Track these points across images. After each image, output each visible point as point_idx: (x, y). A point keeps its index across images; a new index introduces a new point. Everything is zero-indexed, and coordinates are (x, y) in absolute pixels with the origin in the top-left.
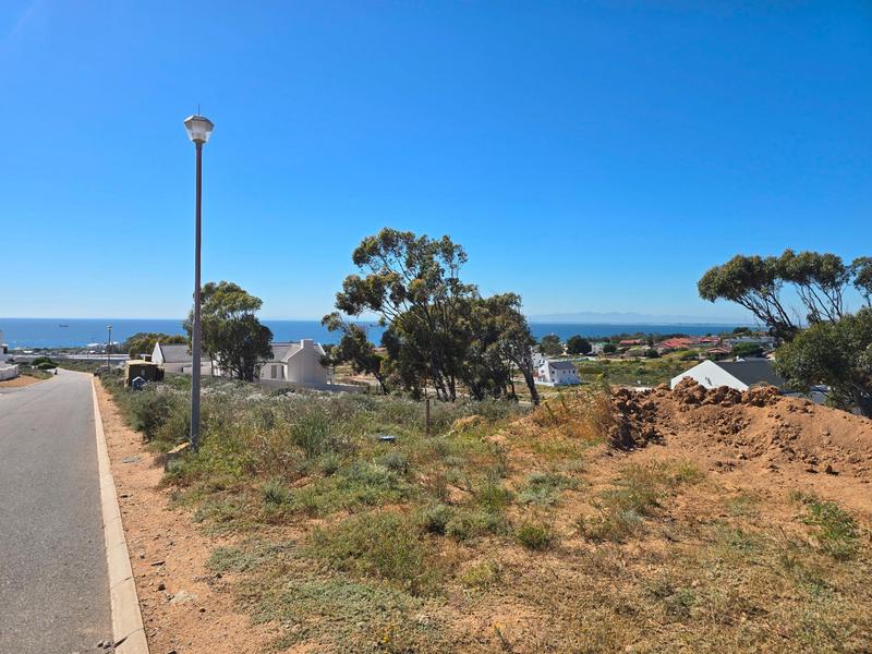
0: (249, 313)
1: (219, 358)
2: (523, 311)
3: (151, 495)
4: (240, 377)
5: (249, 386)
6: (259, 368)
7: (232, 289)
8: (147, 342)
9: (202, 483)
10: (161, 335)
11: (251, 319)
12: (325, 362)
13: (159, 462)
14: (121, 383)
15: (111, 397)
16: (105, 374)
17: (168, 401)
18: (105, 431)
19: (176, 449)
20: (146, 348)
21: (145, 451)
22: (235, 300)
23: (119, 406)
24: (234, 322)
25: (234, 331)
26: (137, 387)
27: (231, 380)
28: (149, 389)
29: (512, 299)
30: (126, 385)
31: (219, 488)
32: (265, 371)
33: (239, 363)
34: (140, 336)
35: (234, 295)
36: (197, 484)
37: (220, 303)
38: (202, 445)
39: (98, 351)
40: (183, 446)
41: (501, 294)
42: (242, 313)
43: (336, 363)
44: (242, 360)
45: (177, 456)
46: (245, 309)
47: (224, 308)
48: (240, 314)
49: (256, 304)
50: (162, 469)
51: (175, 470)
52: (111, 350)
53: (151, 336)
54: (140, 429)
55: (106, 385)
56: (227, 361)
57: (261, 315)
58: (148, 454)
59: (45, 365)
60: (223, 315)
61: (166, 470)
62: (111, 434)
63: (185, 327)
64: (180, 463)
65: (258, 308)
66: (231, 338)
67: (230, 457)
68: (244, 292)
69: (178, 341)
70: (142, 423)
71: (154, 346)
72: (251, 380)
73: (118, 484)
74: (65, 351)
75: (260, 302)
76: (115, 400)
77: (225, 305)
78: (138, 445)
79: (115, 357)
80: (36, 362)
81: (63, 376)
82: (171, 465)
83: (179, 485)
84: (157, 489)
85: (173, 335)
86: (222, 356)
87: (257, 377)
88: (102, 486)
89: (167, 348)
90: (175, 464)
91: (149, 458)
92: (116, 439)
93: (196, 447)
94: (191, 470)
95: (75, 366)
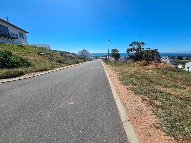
2: (158, 51)
7: (116, 49)
12: (127, 59)
16: (103, 59)
20: (106, 57)
22: (116, 51)
24: (116, 54)
27: (115, 60)
29: (156, 50)
32: (119, 60)
33: (116, 58)
34: (106, 55)
37: (114, 51)
39: (101, 57)
41: (155, 49)
43: (129, 59)
48: (116, 53)
49: (118, 51)
52: (103, 57)
57: (119, 52)
59: (97, 58)
60: (114, 53)
74: (98, 57)
80: (96, 58)
81: (98, 59)
85: (109, 55)
86: (114, 57)
95: (99, 58)
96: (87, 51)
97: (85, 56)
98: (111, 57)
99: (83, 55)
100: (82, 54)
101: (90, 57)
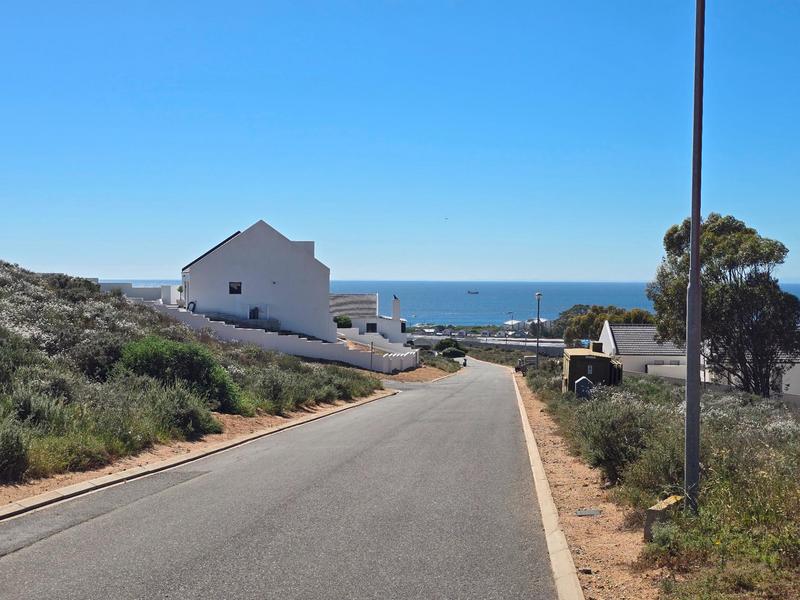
0: (762, 269)
1: (707, 351)
3: (627, 577)
4: (745, 387)
5: (764, 405)
6: (779, 372)
8: (591, 319)
9: (712, 571)
10: (611, 308)
11: (764, 281)
13: (632, 523)
14: (558, 385)
15: (543, 406)
17: (639, 421)
18: (543, 460)
19: (661, 505)
20: (590, 330)
21: (608, 500)
22: (735, 247)
23: (557, 421)
24: (734, 287)
25: (735, 305)
26: (582, 393)
27: (729, 390)
28: (602, 398)
30: (565, 389)
31: (743, 585)
33: (743, 361)
35: (733, 237)
36: (704, 573)
37: (710, 253)
38: (703, 503)
39: (519, 332)
40: (672, 500)
42: (748, 270)
44: (749, 357)
45: (664, 516)
46: (754, 262)
47: (716, 262)
48: (745, 272)
49: (776, 253)
50: (639, 536)
51: (664, 540)
52: (537, 331)
53: (595, 310)
54: (597, 463)
55: (536, 387)
56: (721, 357)
58: (611, 507)
59: (450, 350)
60: (715, 275)
61: (648, 538)
62: (551, 466)
63: (651, 295)
64: (671, 530)
65: (779, 260)
66: (730, 314)
67: (756, 532)
68: (751, 232)
69: (639, 319)
70: (600, 453)
71: (600, 327)
72: (767, 395)
73: (575, 551)
74: (475, 330)
75: (783, 250)
76: (552, 411)
77: (719, 256)
78: (595, 490)
79: (546, 343)
80: (441, 346)
81: (474, 369)
82: (657, 530)
83: (671, 566)
84: (637, 568)
85: (630, 309)
86: (714, 348)
87: (777, 389)
88: (550, 548)
89: (621, 330)
90: (664, 530)
91: (615, 514)
92: (561, 477)
93: (693, 503)
94: (689, 544)
95: (489, 354)
96: (308, 247)
97: (273, 326)
98: (664, 335)
99: (240, 305)
100: (235, 289)
101: (349, 341)
